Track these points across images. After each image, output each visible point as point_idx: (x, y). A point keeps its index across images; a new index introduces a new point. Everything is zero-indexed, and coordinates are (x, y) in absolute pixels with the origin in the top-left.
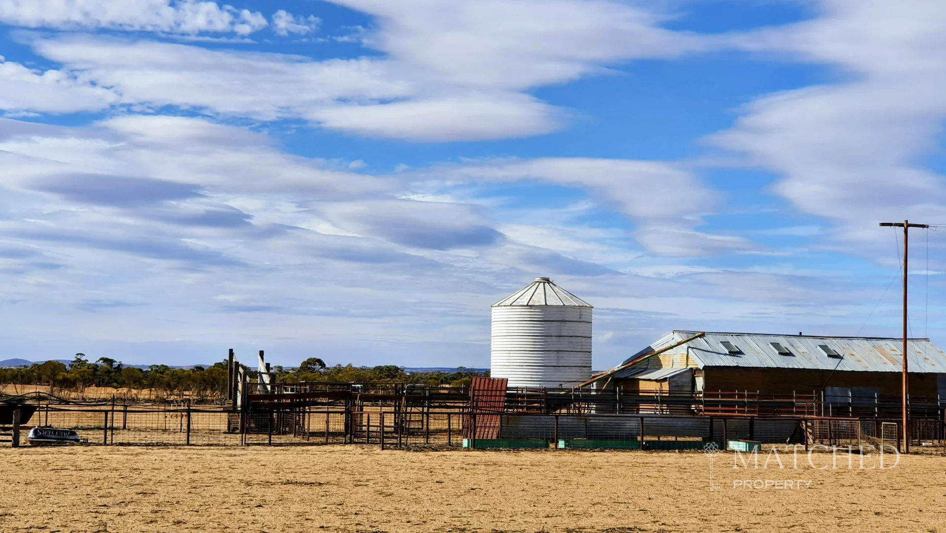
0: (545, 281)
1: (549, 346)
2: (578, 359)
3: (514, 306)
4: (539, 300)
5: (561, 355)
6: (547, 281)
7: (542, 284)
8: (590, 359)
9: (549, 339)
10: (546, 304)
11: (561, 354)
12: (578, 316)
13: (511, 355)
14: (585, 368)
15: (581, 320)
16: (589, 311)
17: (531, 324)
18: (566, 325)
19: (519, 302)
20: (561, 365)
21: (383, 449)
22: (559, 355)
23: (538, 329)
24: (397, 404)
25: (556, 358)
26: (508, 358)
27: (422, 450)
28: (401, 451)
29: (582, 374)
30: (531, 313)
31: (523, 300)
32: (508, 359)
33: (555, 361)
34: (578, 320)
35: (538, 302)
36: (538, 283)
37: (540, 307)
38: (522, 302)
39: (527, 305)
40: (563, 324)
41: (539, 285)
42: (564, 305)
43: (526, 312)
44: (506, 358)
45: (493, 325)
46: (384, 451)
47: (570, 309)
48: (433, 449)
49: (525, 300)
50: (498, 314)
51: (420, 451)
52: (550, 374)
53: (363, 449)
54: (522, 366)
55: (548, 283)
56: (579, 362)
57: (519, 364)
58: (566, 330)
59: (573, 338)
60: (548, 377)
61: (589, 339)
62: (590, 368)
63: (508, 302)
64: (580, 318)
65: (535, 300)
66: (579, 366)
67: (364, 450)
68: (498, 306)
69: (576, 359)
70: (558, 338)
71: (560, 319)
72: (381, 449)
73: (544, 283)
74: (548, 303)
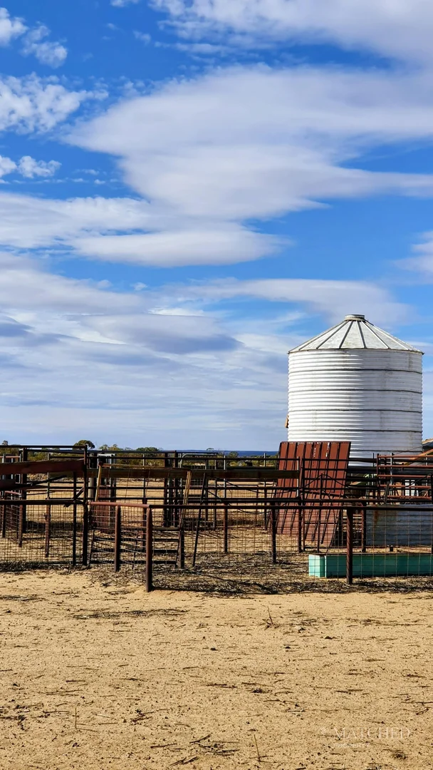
0: (360, 319)
1: (370, 404)
2: (409, 421)
3: (321, 350)
4: (354, 341)
5: (385, 416)
6: (361, 319)
7: (355, 324)
8: (419, 422)
9: (369, 394)
10: (365, 348)
11: (386, 414)
12: (407, 364)
13: (318, 416)
14: (416, 434)
15: (411, 369)
16: (419, 357)
17: (345, 374)
18: (393, 375)
19: (328, 345)
20: (386, 429)
21: (151, 588)
22: (382, 416)
23: (354, 380)
24: (168, 484)
25: (379, 420)
26: (314, 420)
27: (239, 591)
28: (191, 593)
29: (414, 441)
30: (345, 359)
31: (333, 342)
32: (313, 422)
33: (378, 424)
34: (407, 369)
35: (353, 344)
36: (350, 322)
37: (358, 350)
38: (331, 344)
39: (340, 349)
40: (387, 374)
41: (352, 324)
42: (389, 348)
43: (337, 359)
44: (311, 420)
45: (291, 377)
46: (153, 593)
47: (396, 354)
48: (263, 588)
49: (336, 343)
50: (297, 362)
51: (235, 592)
52: (372, 440)
53: (106, 585)
54: (333, 430)
55: (364, 322)
56: (409, 425)
57: (328, 428)
58: (393, 381)
59: (401, 393)
60: (367, 445)
61: (419, 395)
62: (420, 434)
63: (313, 345)
64: (410, 366)
65: (349, 342)
66: (409, 431)
67: (109, 589)
68: (300, 351)
69: (405, 421)
70: (381, 392)
71: (384, 368)
72: (145, 587)
73: (359, 322)
74: (367, 346)
